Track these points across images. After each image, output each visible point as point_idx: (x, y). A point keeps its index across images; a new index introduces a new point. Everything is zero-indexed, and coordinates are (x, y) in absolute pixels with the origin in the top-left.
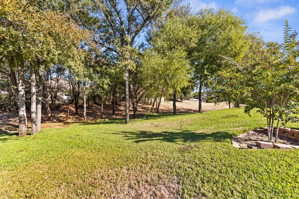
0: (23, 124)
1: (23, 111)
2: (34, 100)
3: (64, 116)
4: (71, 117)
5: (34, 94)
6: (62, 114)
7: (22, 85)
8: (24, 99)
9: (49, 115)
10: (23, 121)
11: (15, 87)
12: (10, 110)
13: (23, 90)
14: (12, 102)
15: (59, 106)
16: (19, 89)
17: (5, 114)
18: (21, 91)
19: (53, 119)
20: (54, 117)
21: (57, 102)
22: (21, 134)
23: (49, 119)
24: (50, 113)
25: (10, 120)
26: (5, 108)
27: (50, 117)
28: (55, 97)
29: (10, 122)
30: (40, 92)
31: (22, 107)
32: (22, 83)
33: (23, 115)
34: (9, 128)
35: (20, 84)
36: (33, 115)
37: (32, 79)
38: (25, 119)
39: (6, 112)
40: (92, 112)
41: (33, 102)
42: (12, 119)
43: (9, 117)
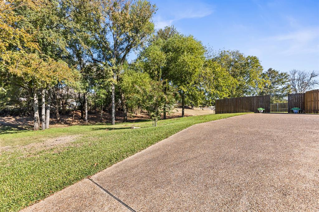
0: (37, 122)
1: (37, 114)
2: (44, 107)
3: (71, 120)
4: (77, 121)
5: (44, 103)
6: (69, 118)
7: (36, 97)
8: (38, 106)
9: (58, 119)
10: (37, 121)
11: (32, 98)
12: (29, 115)
13: (37, 100)
14: (30, 107)
15: (69, 112)
16: (34, 100)
17: (25, 117)
18: (36, 101)
19: (61, 122)
20: (62, 121)
21: (67, 108)
22: (35, 129)
23: (58, 122)
24: (59, 117)
25: (28, 122)
26: (24, 112)
27: (59, 120)
28: (66, 103)
29: (29, 124)
30: (49, 101)
31: (36, 111)
32: (36, 96)
33: (37, 117)
34: (28, 127)
35: (35, 96)
36: (43, 117)
37: (43, 93)
38: (38, 119)
39: (25, 116)
40: (96, 117)
41: (43, 108)
42: (30, 121)
43: (27, 120)
